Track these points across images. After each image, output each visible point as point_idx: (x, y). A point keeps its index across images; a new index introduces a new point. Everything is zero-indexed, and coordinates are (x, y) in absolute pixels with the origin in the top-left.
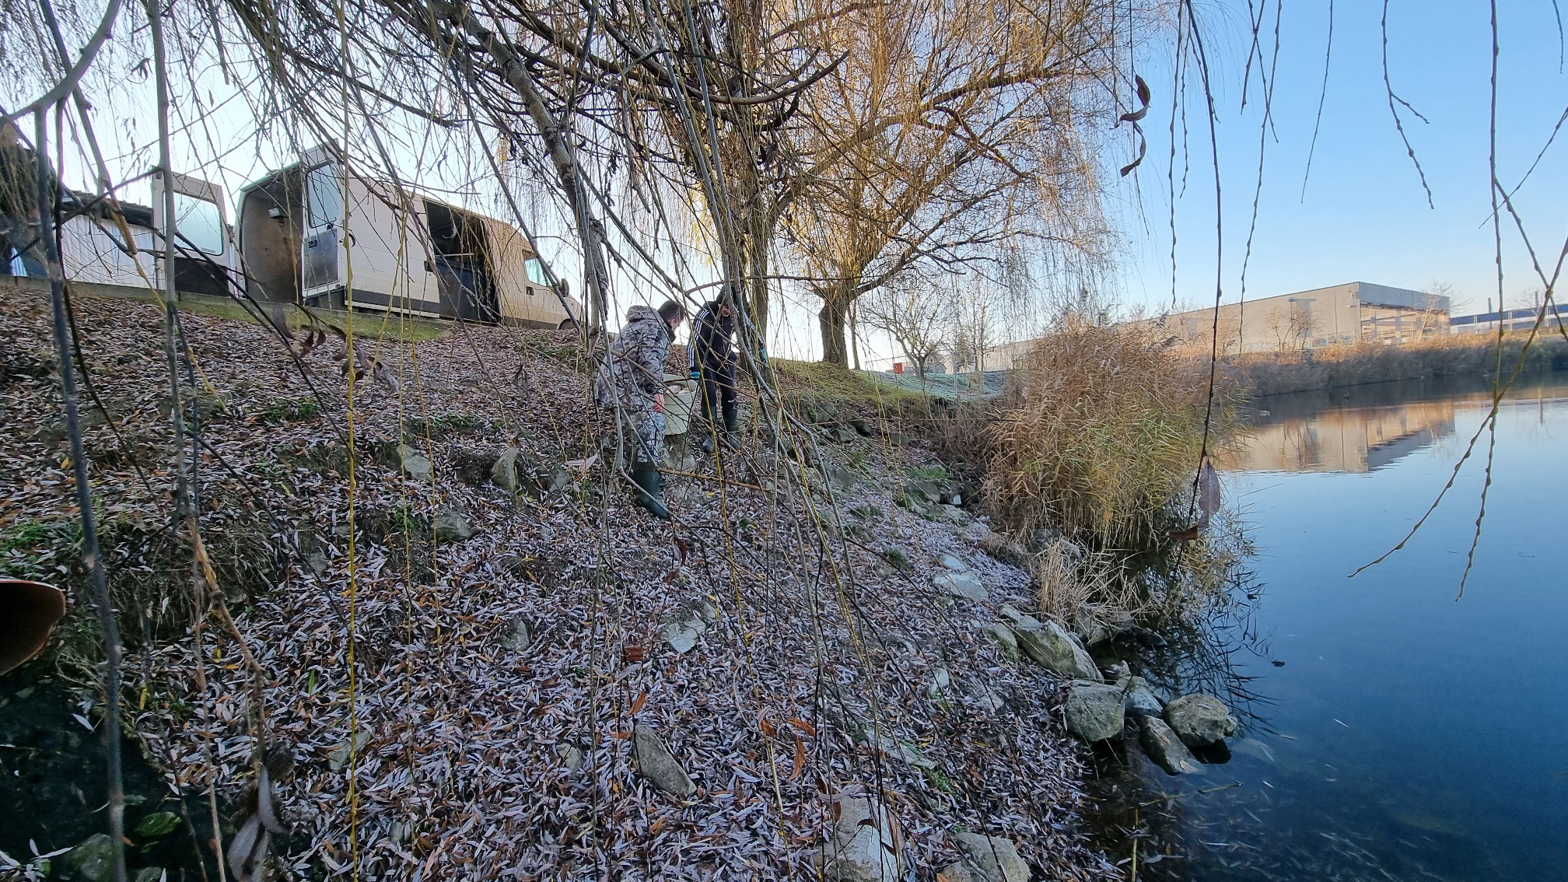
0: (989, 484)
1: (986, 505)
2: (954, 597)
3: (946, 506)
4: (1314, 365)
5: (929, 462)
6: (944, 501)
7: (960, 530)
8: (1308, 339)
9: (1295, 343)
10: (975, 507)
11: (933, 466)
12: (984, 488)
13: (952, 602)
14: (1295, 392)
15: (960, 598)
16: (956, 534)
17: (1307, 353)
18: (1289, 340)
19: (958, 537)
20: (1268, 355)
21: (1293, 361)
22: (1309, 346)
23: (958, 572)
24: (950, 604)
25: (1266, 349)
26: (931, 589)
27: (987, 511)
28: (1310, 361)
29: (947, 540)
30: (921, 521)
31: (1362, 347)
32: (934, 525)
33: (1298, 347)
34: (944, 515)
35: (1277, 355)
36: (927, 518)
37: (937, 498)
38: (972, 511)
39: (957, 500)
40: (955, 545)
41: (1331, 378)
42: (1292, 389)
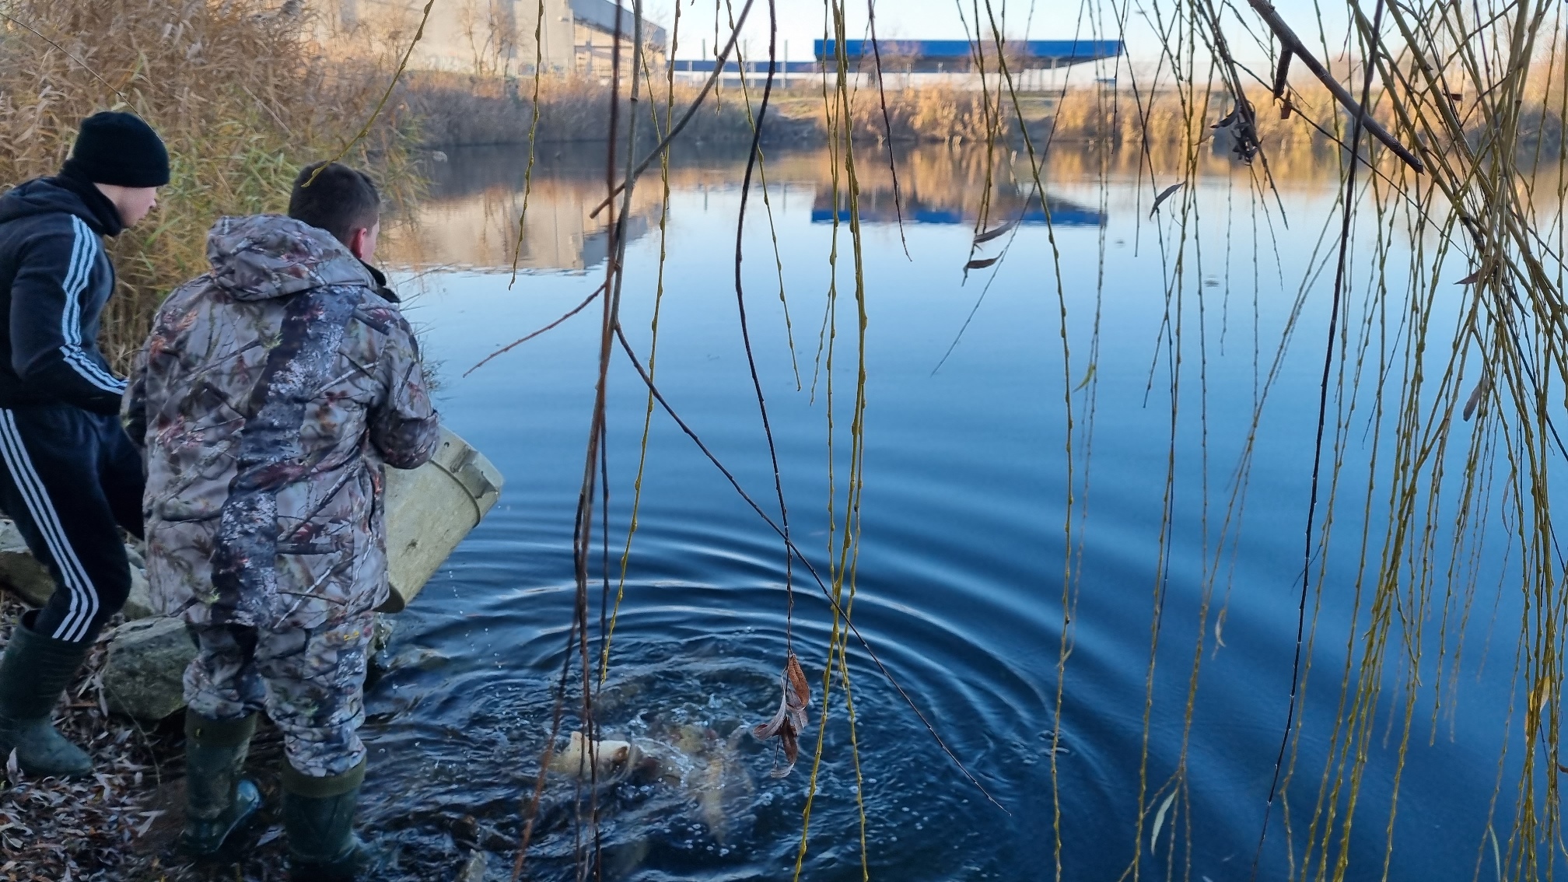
4: (520, 104)
8: (514, 63)
9: (496, 65)
14: (497, 144)
17: (512, 83)
18: (488, 57)
20: (460, 78)
21: (494, 92)
22: (513, 72)
25: (458, 67)
28: (513, 99)
31: (576, 83)
33: (500, 72)
35: (472, 79)
41: (540, 128)
42: (493, 139)
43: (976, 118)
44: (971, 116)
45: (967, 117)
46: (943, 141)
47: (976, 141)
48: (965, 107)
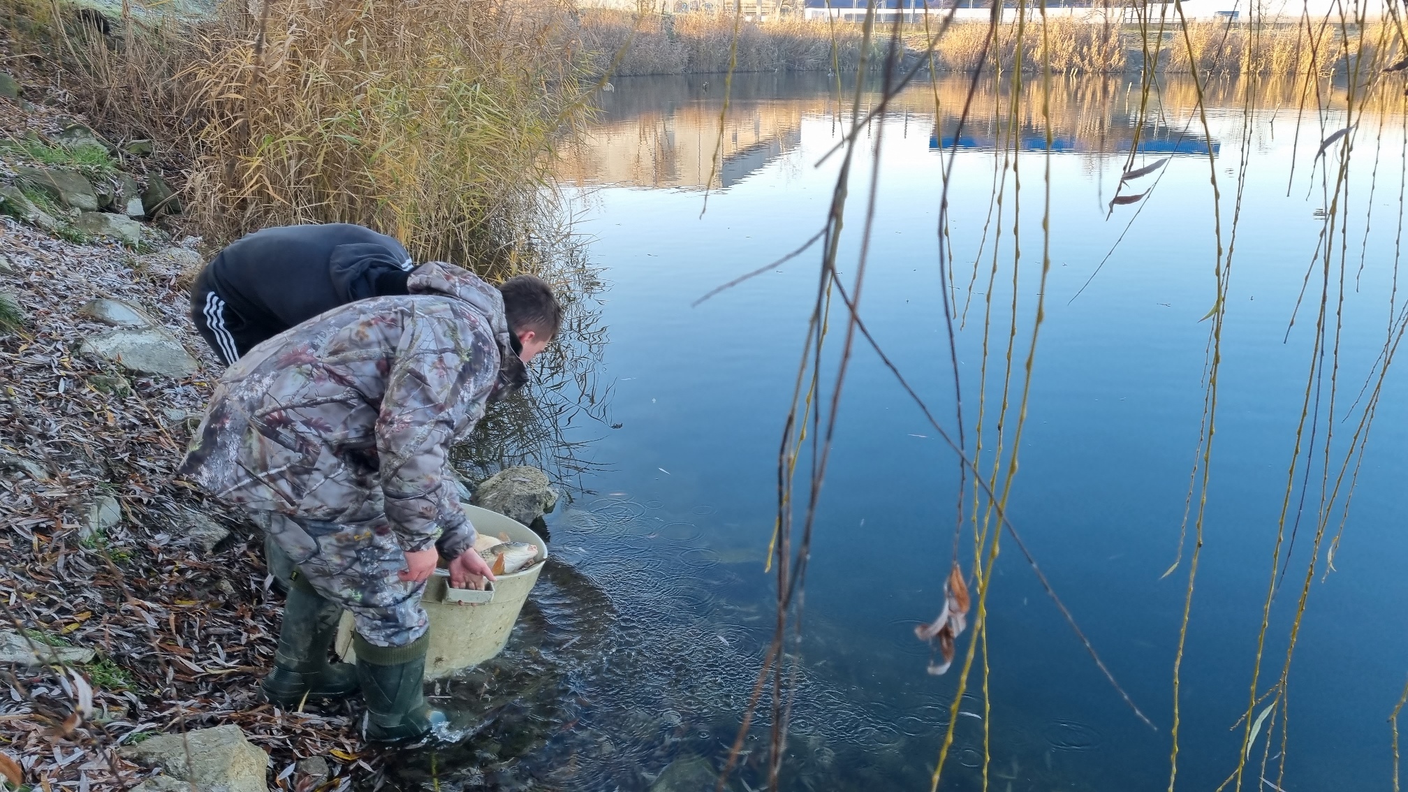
0: (196, 179)
1: (195, 216)
2: (129, 373)
3: (110, 216)
4: (674, 38)
5: (69, 133)
6: (107, 206)
7: (139, 260)
10: (173, 220)
11: (80, 141)
12: (188, 185)
13: (124, 383)
14: (652, 74)
15: (140, 374)
16: (131, 265)
17: (668, 20)
19: (137, 271)
20: (623, 15)
21: (652, 28)
22: (670, 10)
23: (136, 329)
24: (119, 386)
26: (78, 363)
27: (196, 227)
28: (669, 34)
29: (111, 276)
30: (54, 243)
32: (82, 250)
33: (658, 10)
34: (105, 231)
35: (634, 17)
36: (68, 238)
37: (90, 202)
38: (167, 228)
39: (136, 206)
40: (129, 284)
41: (691, 60)
42: (650, 70)
43: (1094, 49)
44: (1089, 49)
45: (1085, 49)
46: (1061, 72)
47: (1092, 73)
48: (1085, 40)
